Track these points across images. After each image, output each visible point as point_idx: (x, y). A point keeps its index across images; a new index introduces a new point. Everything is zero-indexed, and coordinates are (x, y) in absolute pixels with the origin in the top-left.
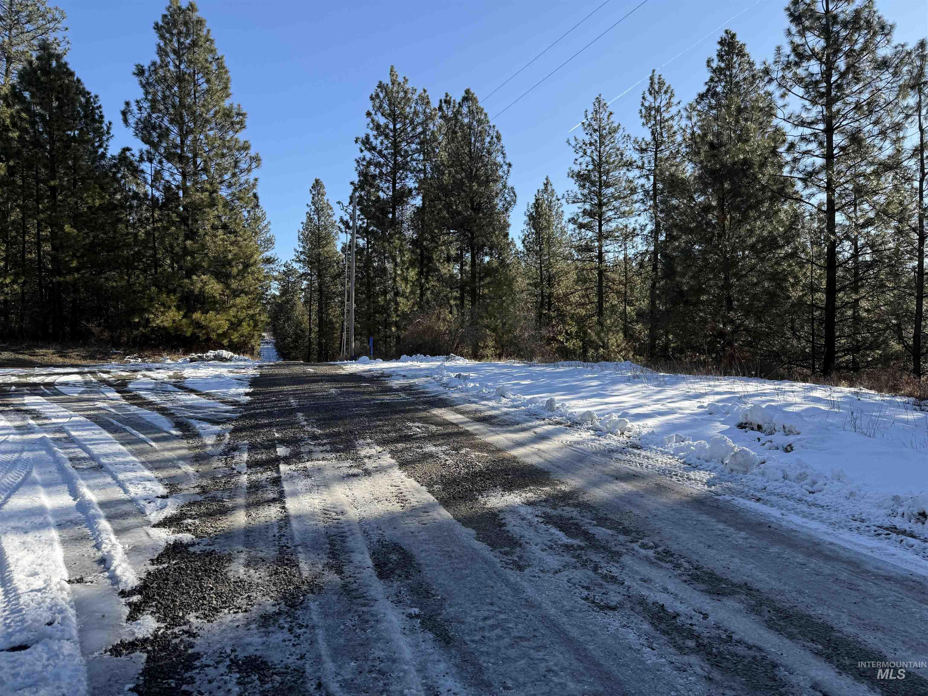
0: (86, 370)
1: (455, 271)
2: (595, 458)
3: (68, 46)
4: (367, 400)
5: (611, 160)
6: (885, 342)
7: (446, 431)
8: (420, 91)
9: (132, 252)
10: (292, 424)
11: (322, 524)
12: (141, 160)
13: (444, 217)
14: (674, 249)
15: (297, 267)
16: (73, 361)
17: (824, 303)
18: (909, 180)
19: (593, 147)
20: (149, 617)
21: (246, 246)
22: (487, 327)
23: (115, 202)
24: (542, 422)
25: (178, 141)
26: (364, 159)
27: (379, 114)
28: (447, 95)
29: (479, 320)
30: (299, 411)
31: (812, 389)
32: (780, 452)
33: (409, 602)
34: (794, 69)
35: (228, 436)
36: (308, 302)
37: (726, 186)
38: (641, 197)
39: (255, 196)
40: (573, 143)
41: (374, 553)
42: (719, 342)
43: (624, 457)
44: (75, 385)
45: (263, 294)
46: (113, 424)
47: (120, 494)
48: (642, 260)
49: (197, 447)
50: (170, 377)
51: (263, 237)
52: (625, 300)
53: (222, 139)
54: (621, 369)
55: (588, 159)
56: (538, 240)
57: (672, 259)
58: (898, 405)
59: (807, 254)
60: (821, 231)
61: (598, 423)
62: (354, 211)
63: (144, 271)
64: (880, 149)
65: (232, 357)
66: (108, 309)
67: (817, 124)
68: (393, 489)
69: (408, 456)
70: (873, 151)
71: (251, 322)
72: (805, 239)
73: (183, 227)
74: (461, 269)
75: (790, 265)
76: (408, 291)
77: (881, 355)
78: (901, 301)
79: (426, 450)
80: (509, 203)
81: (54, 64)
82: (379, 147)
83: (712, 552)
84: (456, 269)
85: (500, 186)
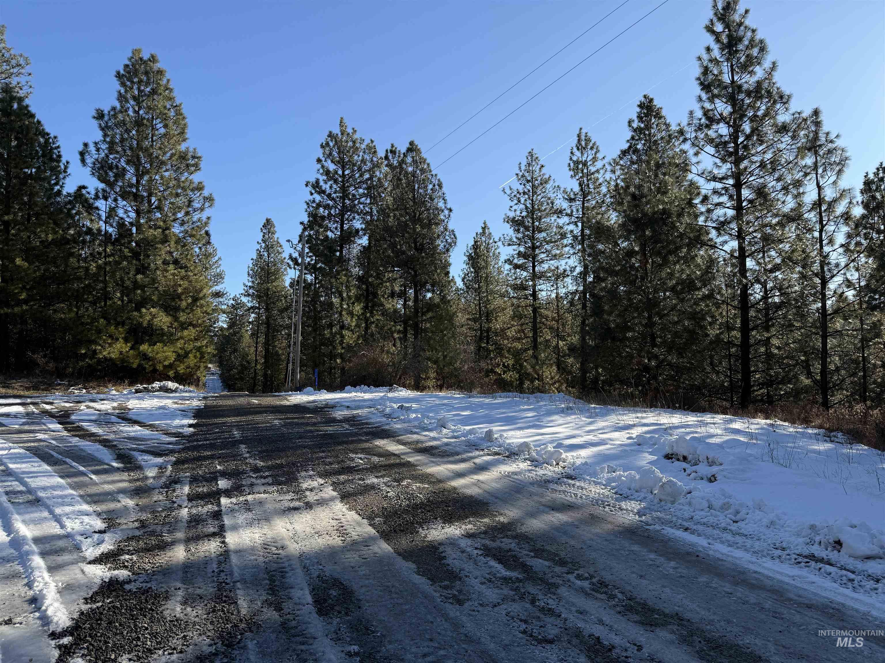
0: (29, 400)
1: (399, 306)
2: (533, 489)
3: (31, 89)
4: (311, 431)
5: (543, 208)
6: (796, 376)
7: (388, 462)
8: (367, 141)
9: (83, 285)
10: (235, 457)
11: (261, 559)
12: (97, 197)
13: (389, 256)
14: (601, 290)
15: (246, 301)
16: (15, 392)
17: (740, 340)
18: (810, 230)
19: (527, 196)
20: (80, 660)
21: (197, 281)
22: (429, 359)
23: (68, 237)
24: (481, 453)
25: (134, 180)
26: (314, 201)
27: (329, 161)
28: (392, 146)
29: (421, 353)
30: (242, 443)
31: (731, 421)
32: (705, 482)
33: (348, 639)
34: (706, 130)
35: (170, 468)
36: (255, 335)
37: (647, 233)
38: (570, 242)
39: (207, 233)
40: (508, 192)
41: (313, 589)
42: (645, 376)
43: (560, 488)
44: (16, 416)
45: (211, 326)
46: (53, 456)
47: (55, 529)
48: (573, 299)
49: (138, 480)
50: (114, 408)
51: (213, 271)
52: (558, 335)
53: (177, 179)
54: (555, 401)
55: (522, 206)
56: (477, 278)
57: (600, 298)
58: (810, 436)
59: (722, 295)
60: (734, 275)
61: (534, 454)
62: (303, 249)
63: (94, 303)
64: (783, 202)
65: (177, 388)
66: (55, 340)
67: (727, 179)
68: (334, 523)
69: (350, 488)
70: (777, 204)
71: (198, 353)
72: (720, 282)
73: (134, 262)
74: (405, 305)
75: (707, 306)
76: (354, 324)
77: (792, 389)
78: (808, 339)
79: (368, 482)
80: (450, 244)
81: (15, 106)
82: (328, 191)
83: (644, 582)
84: (399, 305)
85: (441, 228)
